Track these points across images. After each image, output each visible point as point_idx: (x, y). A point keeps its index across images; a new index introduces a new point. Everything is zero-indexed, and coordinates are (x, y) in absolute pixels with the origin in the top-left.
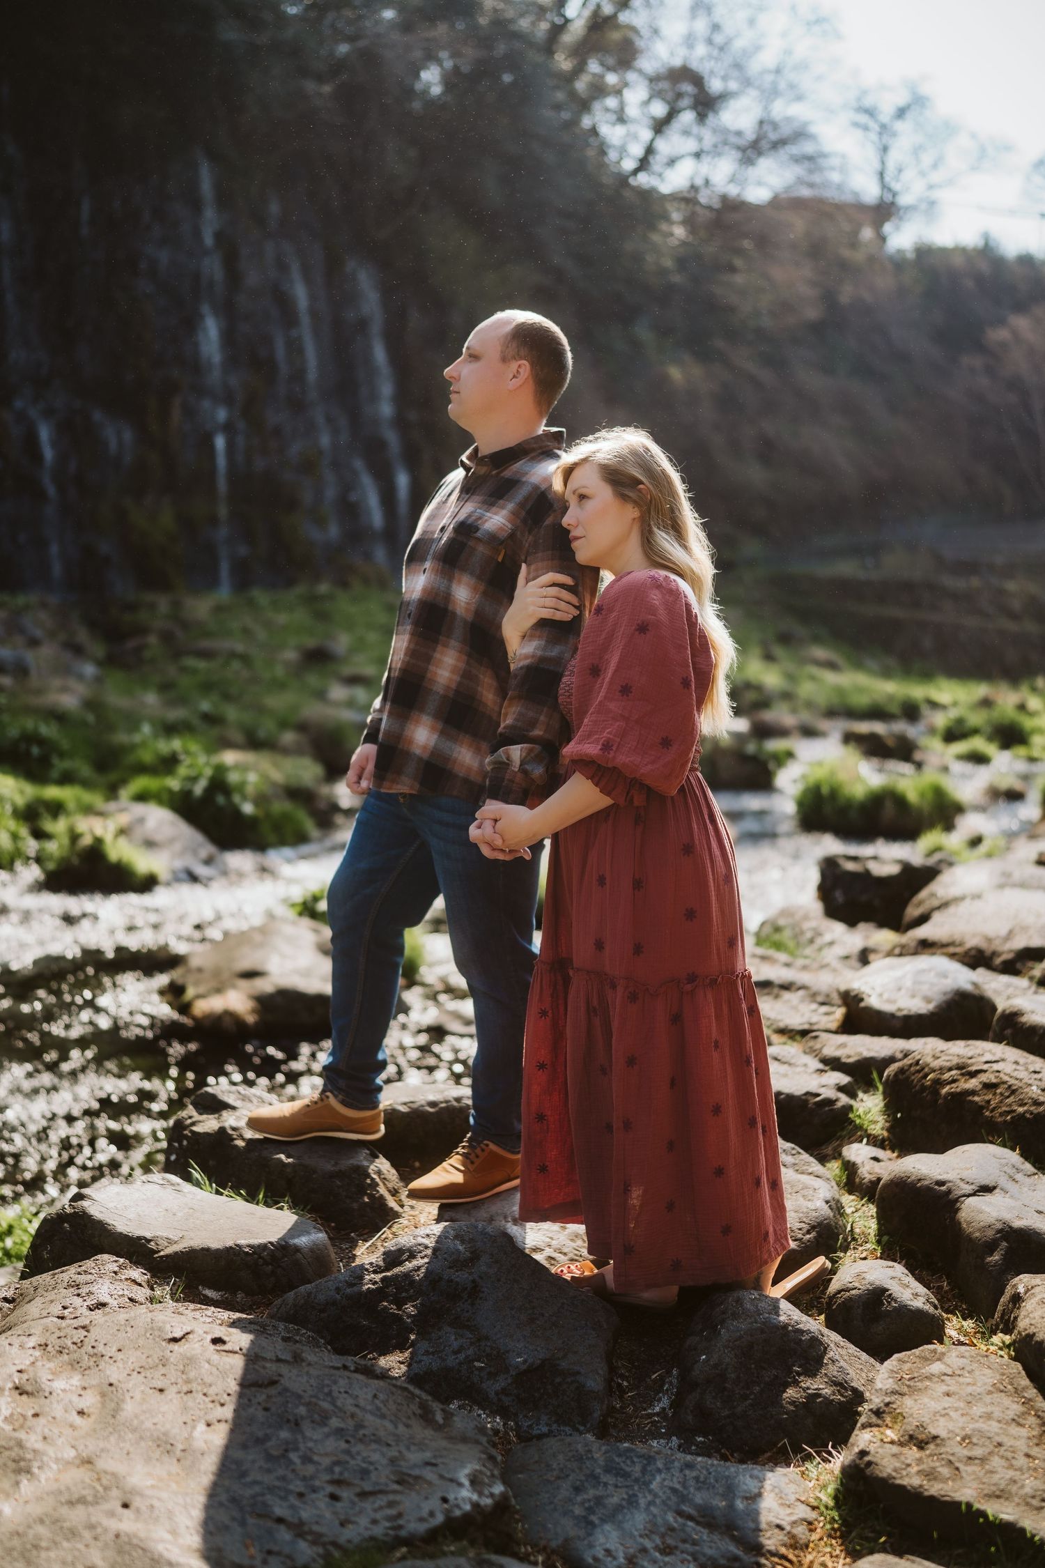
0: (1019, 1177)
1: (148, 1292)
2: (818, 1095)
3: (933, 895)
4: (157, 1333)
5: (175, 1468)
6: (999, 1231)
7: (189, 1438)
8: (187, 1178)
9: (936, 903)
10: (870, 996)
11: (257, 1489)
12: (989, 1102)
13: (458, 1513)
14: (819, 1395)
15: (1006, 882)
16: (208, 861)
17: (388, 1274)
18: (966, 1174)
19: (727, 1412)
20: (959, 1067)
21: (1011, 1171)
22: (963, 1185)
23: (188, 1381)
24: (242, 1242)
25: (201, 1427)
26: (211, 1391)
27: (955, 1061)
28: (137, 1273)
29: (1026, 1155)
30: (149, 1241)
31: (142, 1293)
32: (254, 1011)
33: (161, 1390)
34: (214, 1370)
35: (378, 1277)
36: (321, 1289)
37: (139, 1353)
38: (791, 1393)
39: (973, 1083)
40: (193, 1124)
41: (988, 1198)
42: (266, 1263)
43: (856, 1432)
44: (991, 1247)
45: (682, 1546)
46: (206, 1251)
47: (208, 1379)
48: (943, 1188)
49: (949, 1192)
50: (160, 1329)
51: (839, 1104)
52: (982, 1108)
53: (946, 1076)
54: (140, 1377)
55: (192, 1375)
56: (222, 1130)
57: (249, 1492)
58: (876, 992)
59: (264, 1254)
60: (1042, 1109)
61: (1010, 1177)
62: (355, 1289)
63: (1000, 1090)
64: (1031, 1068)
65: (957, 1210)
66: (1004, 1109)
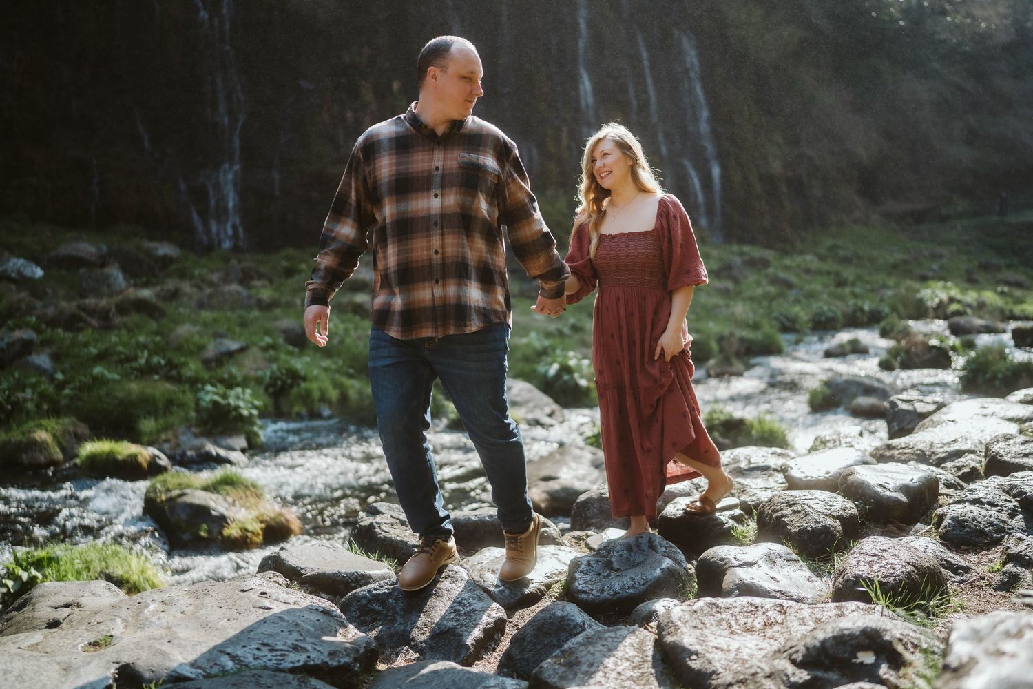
0: (779, 561)
2: (717, 520)
4: (237, 588)
5: (202, 633)
7: (217, 624)
10: (792, 468)
12: (791, 521)
13: (312, 663)
16: (551, 415)
18: (739, 557)
19: (519, 657)
20: (788, 503)
21: (775, 557)
22: (734, 561)
23: (234, 605)
24: (343, 571)
26: (240, 609)
28: (281, 580)
29: (799, 552)
30: (301, 569)
33: (220, 608)
34: (250, 602)
36: (362, 590)
39: (788, 511)
41: (748, 568)
42: (352, 582)
46: (324, 575)
47: (242, 605)
48: (723, 563)
49: (725, 564)
51: (727, 526)
52: (787, 524)
54: (217, 603)
55: (239, 603)
56: (372, 525)
58: (798, 467)
59: (352, 578)
60: (818, 526)
61: (771, 560)
62: (378, 592)
63: (800, 514)
64: (831, 503)
65: (725, 574)
66: (797, 525)
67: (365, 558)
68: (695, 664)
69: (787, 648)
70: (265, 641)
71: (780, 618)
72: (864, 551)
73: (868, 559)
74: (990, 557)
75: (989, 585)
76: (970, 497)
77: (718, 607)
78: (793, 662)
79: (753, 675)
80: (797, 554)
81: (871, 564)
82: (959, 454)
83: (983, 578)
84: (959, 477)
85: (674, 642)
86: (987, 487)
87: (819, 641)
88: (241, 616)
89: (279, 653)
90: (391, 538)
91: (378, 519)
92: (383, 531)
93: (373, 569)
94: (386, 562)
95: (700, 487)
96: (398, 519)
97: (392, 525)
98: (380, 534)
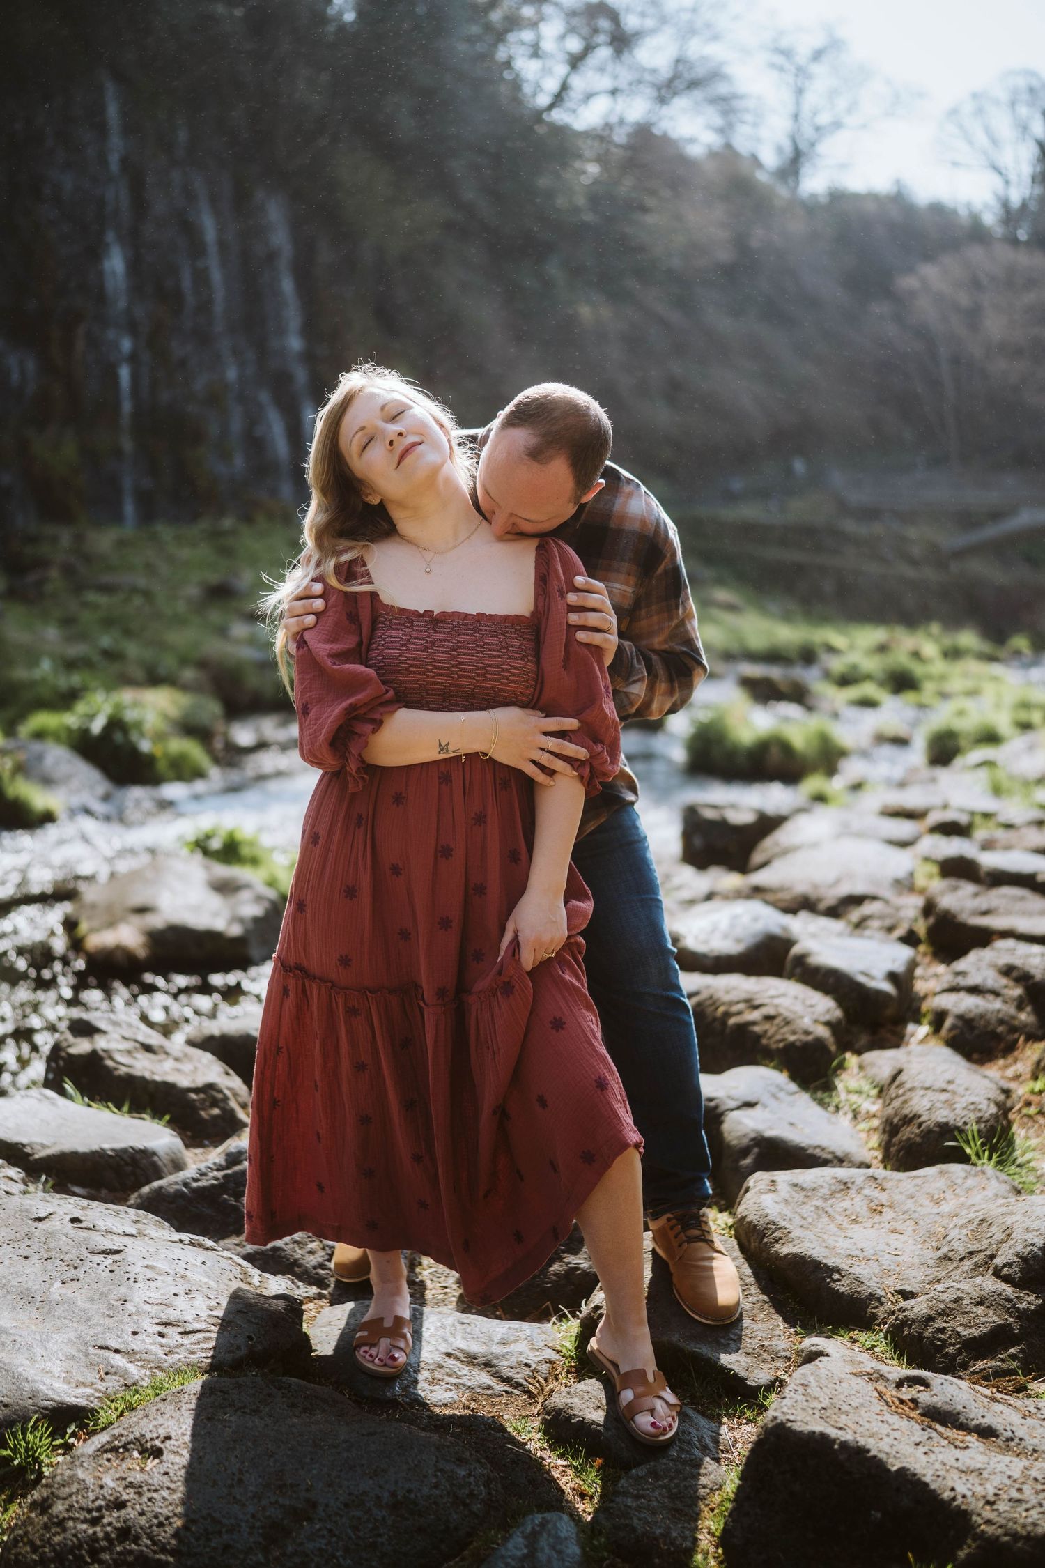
0: (782, 1095)
1: (21, 1187)
3: (777, 844)
4: (25, 1214)
5: (35, 1314)
6: (753, 1139)
7: (47, 1292)
8: (62, 1092)
9: (776, 850)
11: (100, 1329)
12: (766, 1032)
13: (260, 1348)
14: (578, 1269)
15: (845, 831)
16: (105, 798)
17: (229, 1172)
18: (734, 1093)
20: (748, 1001)
21: (774, 1090)
22: (728, 1101)
23: (49, 1250)
24: (106, 1146)
25: (58, 1284)
26: (67, 1258)
27: (743, 996)
28: (14, 1172)
29: (793, 1078)
30: (24, 1146)
31: (16, 1188)
32: (144, 945)
33: (26, 1258)
34: (71, 1241)
35: (219, 1174)
36: (169, 1182)
37: (8, 1230)
38: (556, 1267)
39: (755, 1015)
40: (69, 1046)
41: (750, 1111)
42: (127, 1164)
43: (595, 1293)
44: (745, 1152)
45: (447, 1378)
46: (75, 1154)
47: (65, 1249)
49: (716, 1107)
50: (27, 1211)
52: (760, 1036)
53: (735, 1009)
54: (9, 1248)
55: (52, 1245)
56: (94, 1053)
57: (92, 1332)
59: (125, 1157)
60: (810, 1038)
61: (774, 1095)
62: (200, 1184)
63: (777, 1021)
64: (808, 1002)
65: (721, 1122)
66: (778, 1037)
67: (107, 1113)
68: (843, 1287)
69: (962, 1251)
70: (164, 1317)
71: (883, 1197)
72: (927, 1085)
76: (962, 982)
77: (803, 1189)
78: (1007, 1279)
79: (957, 1300)
83: (1029, 1104)
85: (795, 1255)
87: (1040, 1249)
88: (80, 1273)
89: (199, 1336)
91: (101, 1041)
92: (120, 1063)
94: (150, 1119)
96: (136, 1041)
97: (129, 1052)
98: (116, 1069)
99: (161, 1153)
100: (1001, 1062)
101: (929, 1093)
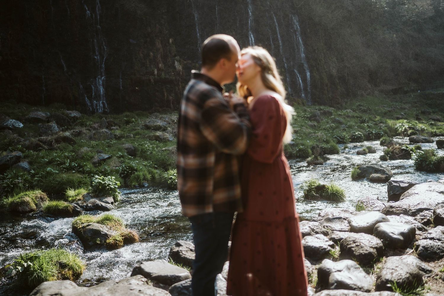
0: (352, 268)
2: (323, 247)
3: (408, 193)
6: (335, 281)
9: (407, 195)
10: (352, 221)
12: (356, 250)
18: (336, 267)
20: (354, 241)
22: (333, 270)
24: (168, 274)
28: (144, 279)
30: (151, 273)
36: (178, 284)
39: (354, 245)
40: (174, 249)
41: (339, 273)
44: (333, 284)
46: (161, 276)
49: (330, 271)
51: (327, 250)
53: (350, 243)
56: (178, 251)
58: (355, 221)
59: (173, 277)
60: (367, 252)
61: (349, 268)
62: (185, 285)
63: (359, 247)
64: (371, 242)
65: (329, 276)
66: (358, 251)
67: (176, 266)
72: (388, 267)
73: (391, 271)
74: (439, 264)
75: (440, 278)
76: (429, 236)
80: (359, 264)
81: (392, 273)
82: (421, 210)
83: (437, 275)
84: (422, 223)
86: (436, 232)
90: (187, 258)
91: (181, 248)
92: (183, 254)
93: (181, 273)
94: (186, 268)
95: (314, 230)
96: (189, 248)
97: (187, 251)
98: (182, 255)
99: (182, 277)
100: (436, 262)
101: (388, 270)
